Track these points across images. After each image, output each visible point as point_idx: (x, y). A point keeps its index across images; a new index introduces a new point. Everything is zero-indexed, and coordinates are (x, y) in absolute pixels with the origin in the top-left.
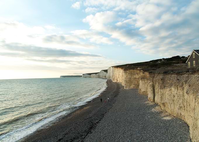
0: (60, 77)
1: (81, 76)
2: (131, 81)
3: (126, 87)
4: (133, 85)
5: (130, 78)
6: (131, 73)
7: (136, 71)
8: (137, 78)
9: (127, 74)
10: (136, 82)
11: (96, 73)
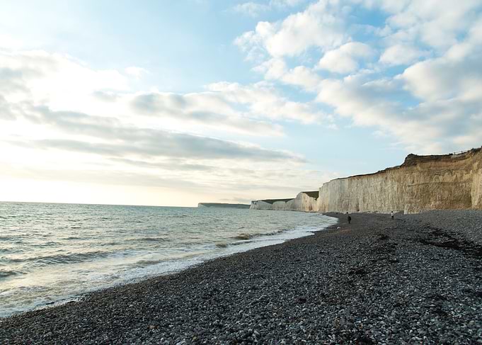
0: (197, 206)
1: (248, 207)
2: (428, 191)
3: (411, 209)
4: (436, 201)
5: (426, 184)
6: (429, 171)
7: (444, 163)
8: (449, 183)
9: (415, 174)
10: (446, 192)
11: (286, 200)
